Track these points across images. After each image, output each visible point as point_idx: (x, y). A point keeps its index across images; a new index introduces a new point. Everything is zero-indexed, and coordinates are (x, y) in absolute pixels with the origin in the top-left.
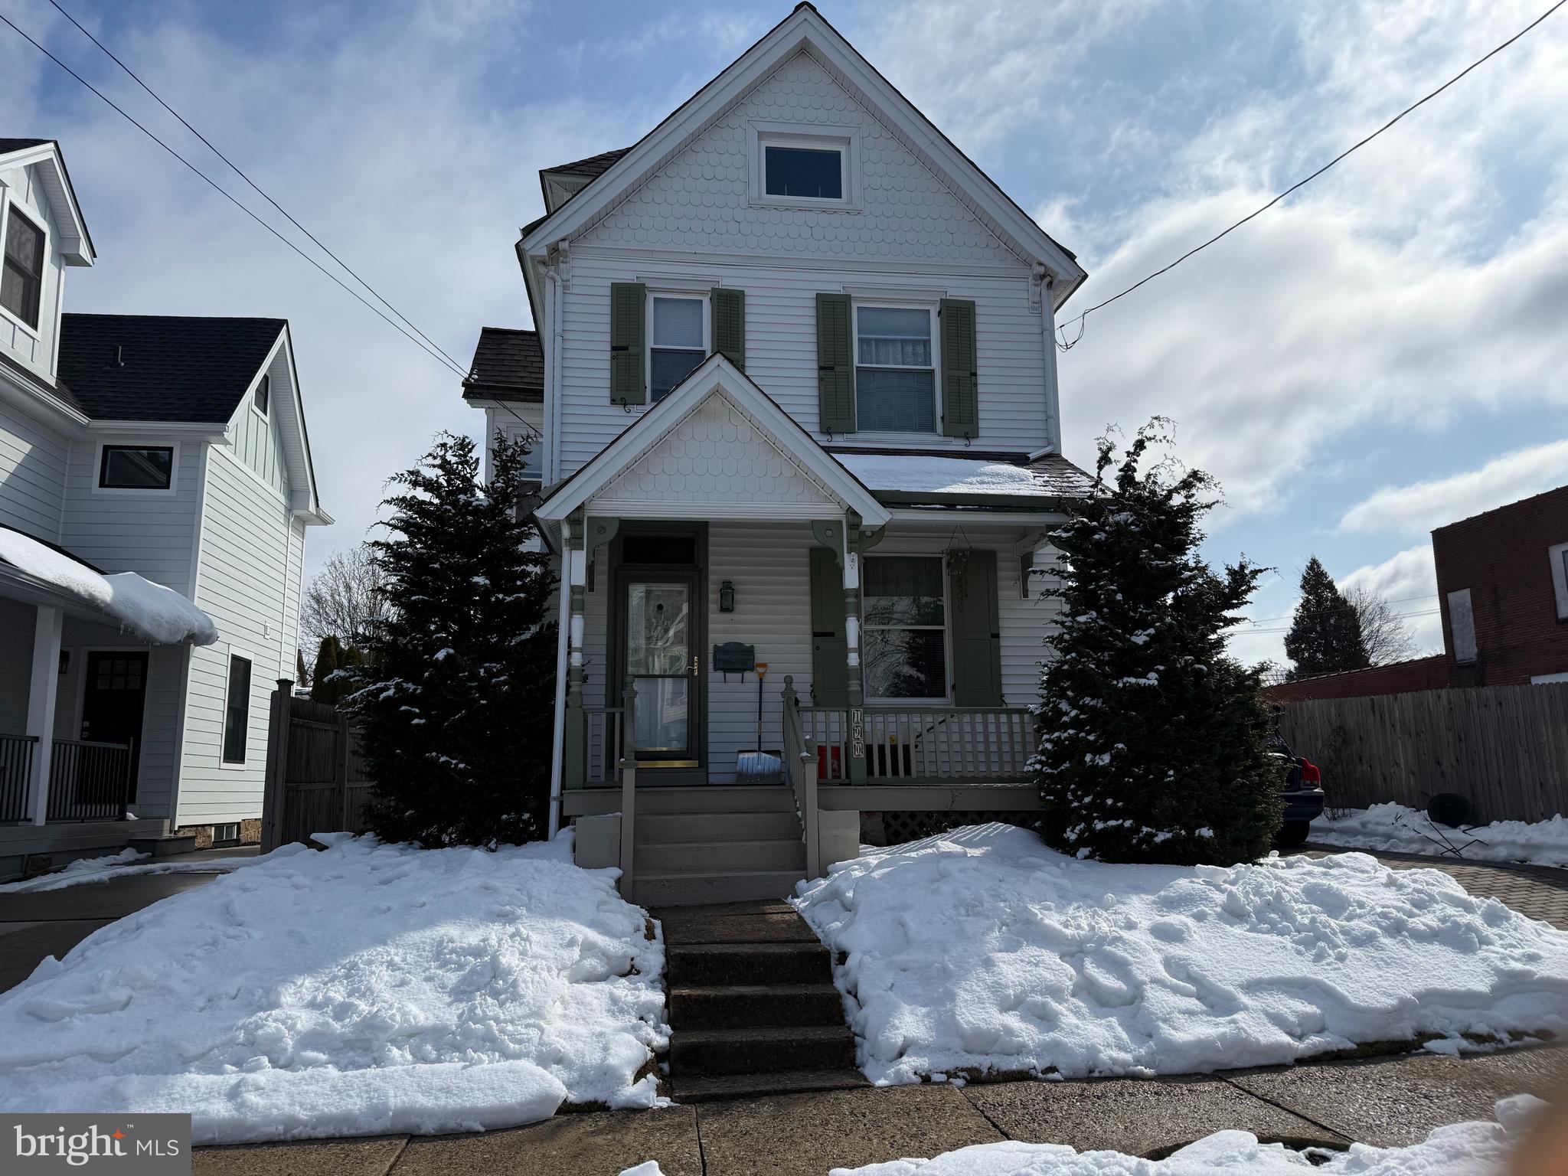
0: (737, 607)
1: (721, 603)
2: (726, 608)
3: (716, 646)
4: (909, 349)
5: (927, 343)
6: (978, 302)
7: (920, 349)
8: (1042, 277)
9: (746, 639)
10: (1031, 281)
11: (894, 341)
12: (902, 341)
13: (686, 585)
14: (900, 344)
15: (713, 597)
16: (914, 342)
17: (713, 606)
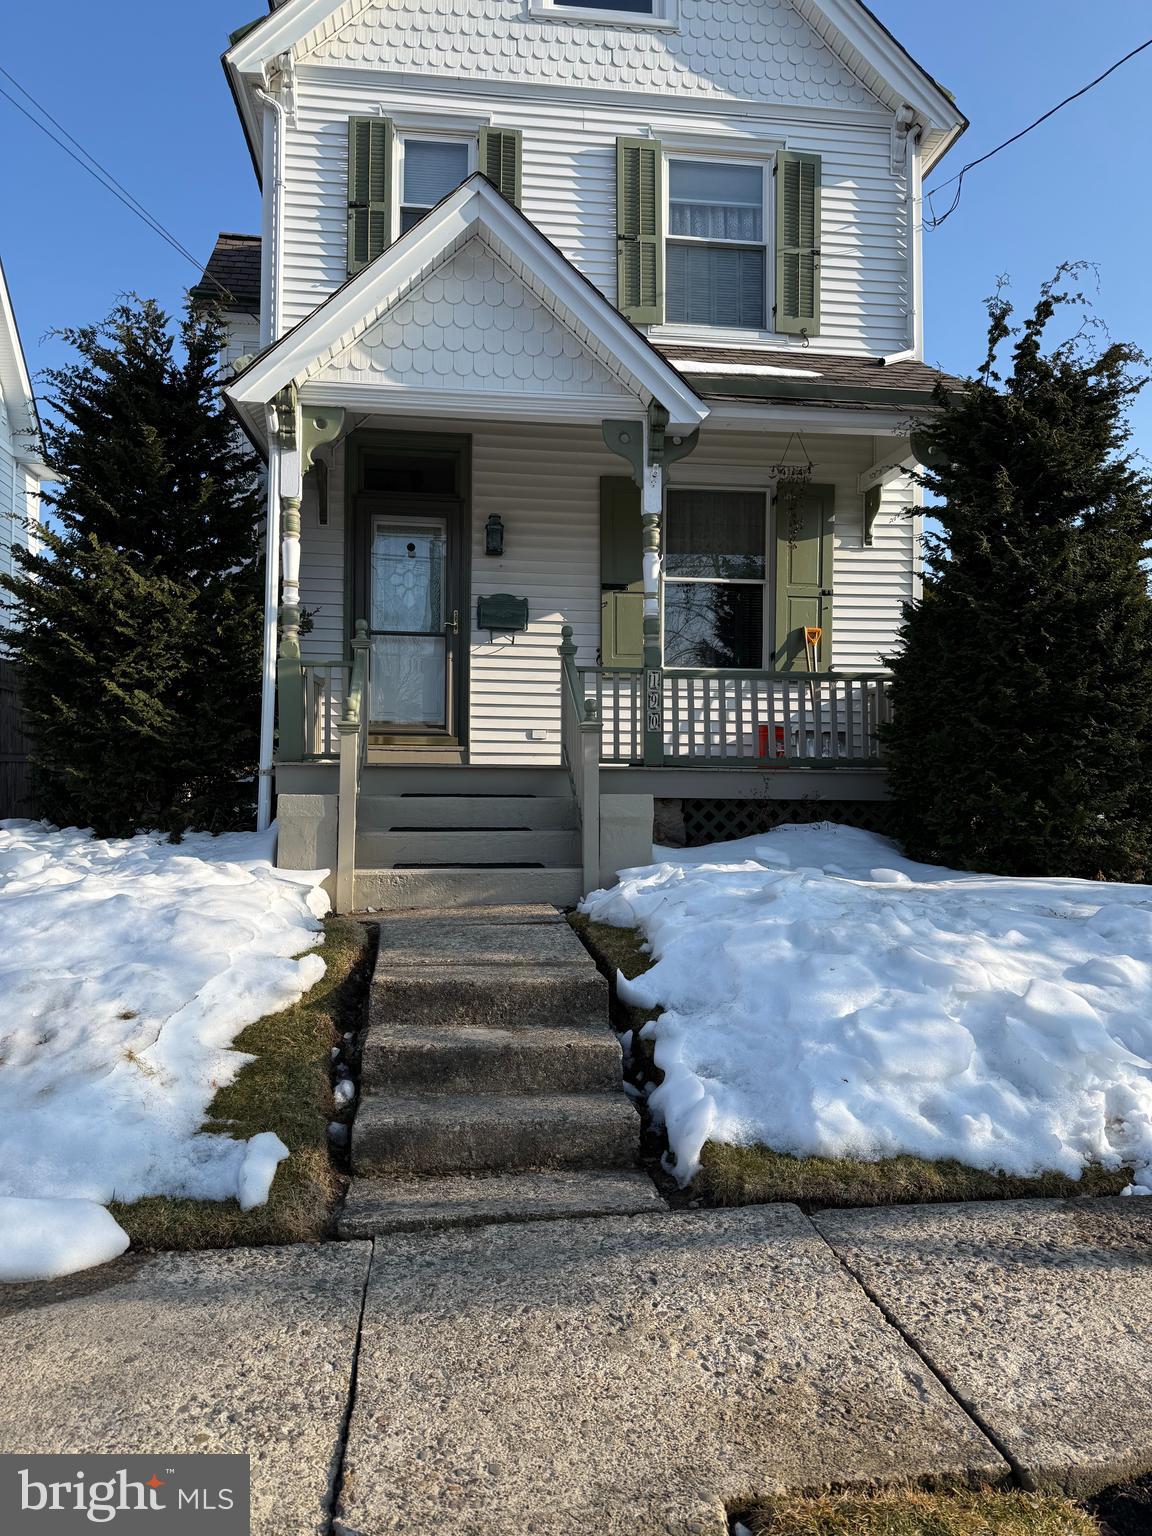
0: (507, 550)
1: (488, 543)
2: (494, 552)
3: (480, 598)
4: (734, 222)
5: (757, 213)
6: (825, 158)
7: (748, 221)
8: (908, 127)
9: (518, 591)
10: (895, 132)
11: (714, 209)
12: (725, 209)
13: (444, 520)
14: (721, 214)
15: (478, 536)
16: (741, 211)
17: (478, 549)
